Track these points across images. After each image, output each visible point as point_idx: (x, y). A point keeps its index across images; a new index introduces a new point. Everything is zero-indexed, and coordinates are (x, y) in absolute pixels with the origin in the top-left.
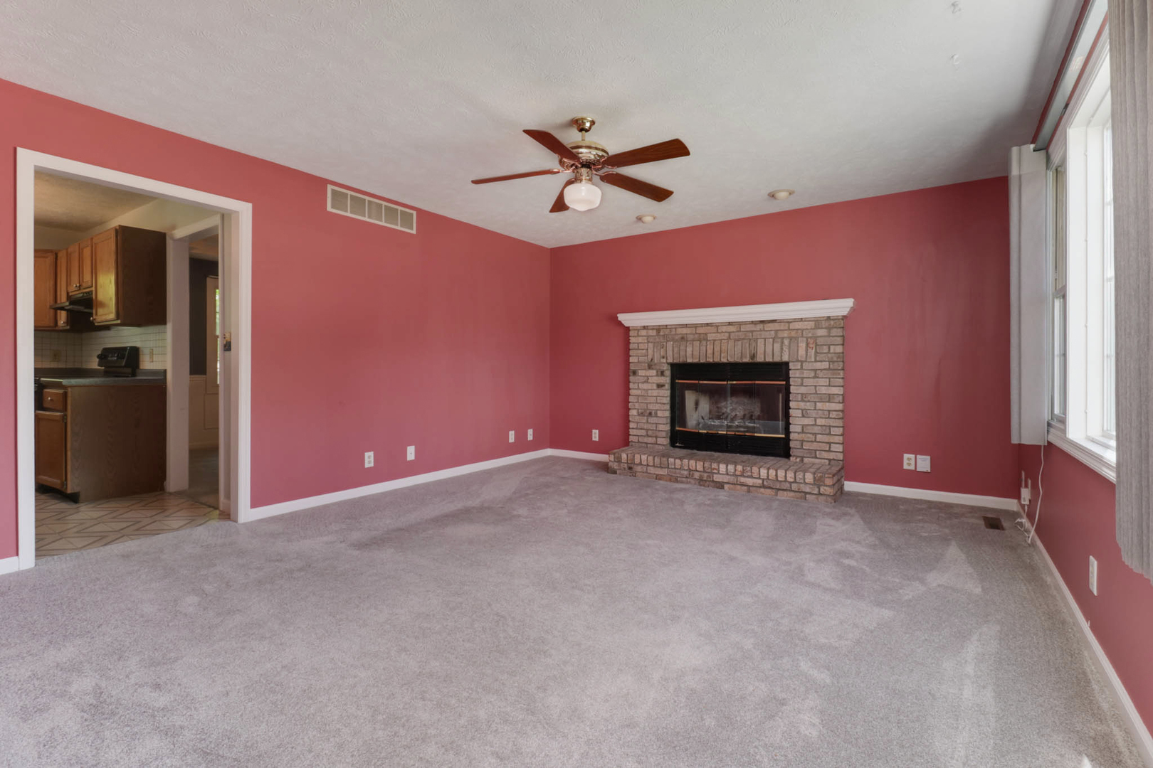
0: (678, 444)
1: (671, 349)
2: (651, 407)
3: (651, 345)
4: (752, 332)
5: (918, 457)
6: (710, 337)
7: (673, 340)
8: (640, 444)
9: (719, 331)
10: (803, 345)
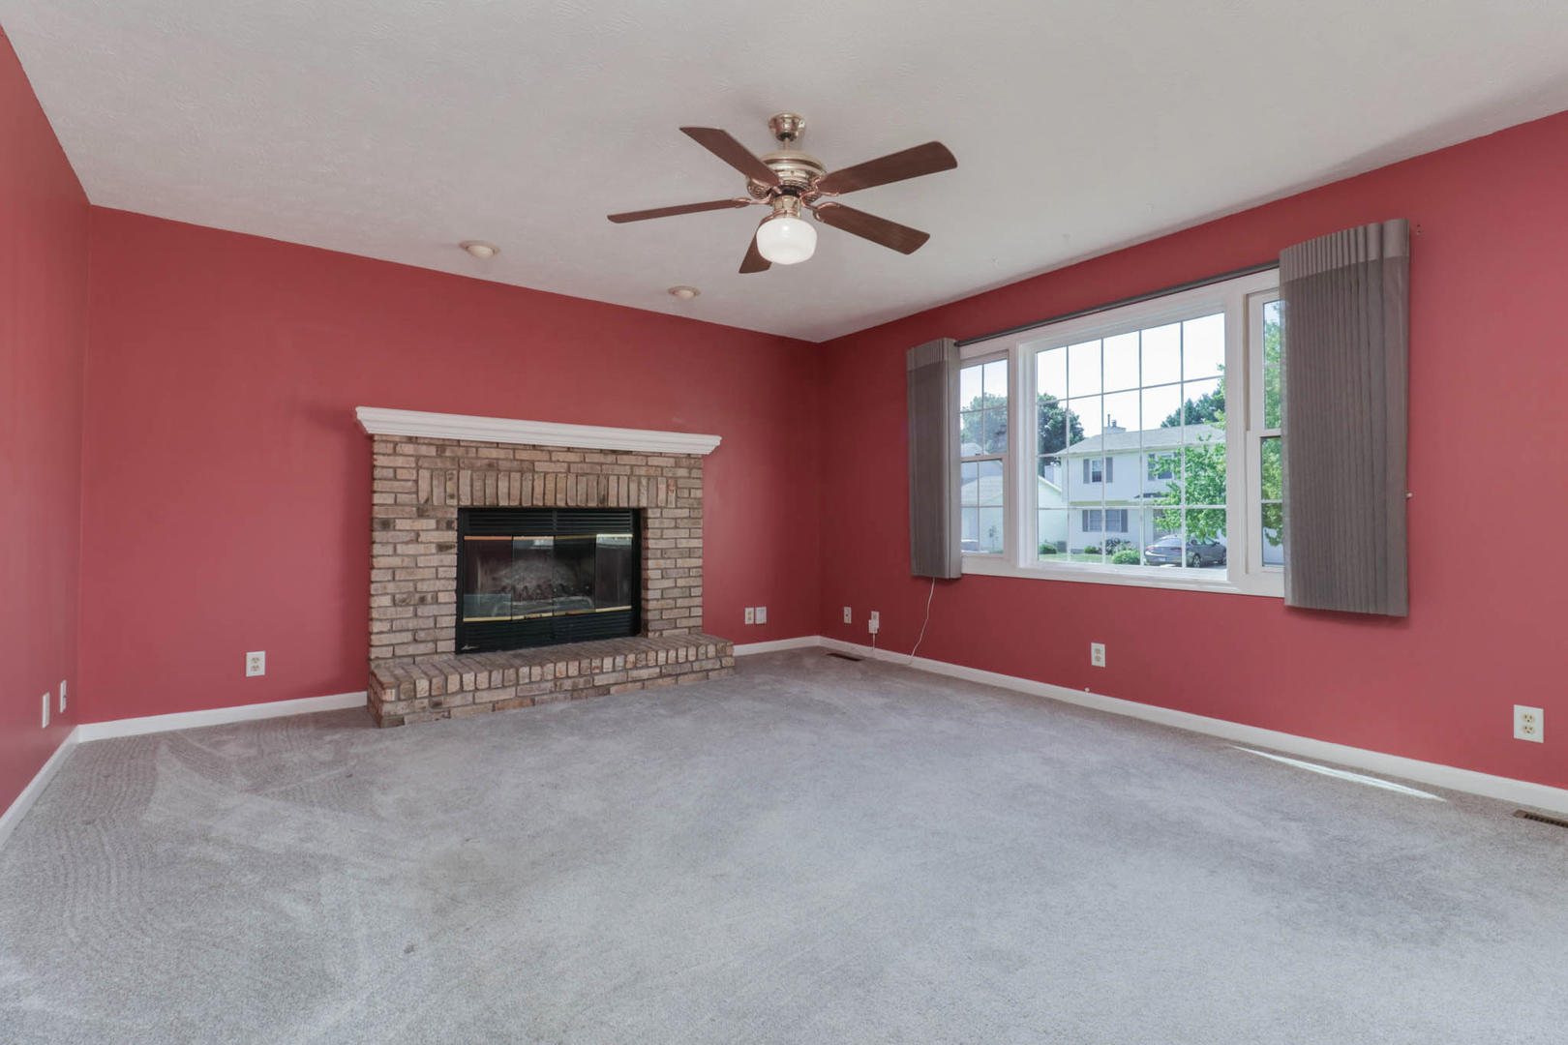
0: (466, 648)
1: (468, 482)
2: (423, 587)
3: (425, 474)
4: (601, 464)
5: (757, 609)
6: (539, 467)
7: (472, 468)
8: (398, 661)
9: (553, 459)
10: (663, 487)
